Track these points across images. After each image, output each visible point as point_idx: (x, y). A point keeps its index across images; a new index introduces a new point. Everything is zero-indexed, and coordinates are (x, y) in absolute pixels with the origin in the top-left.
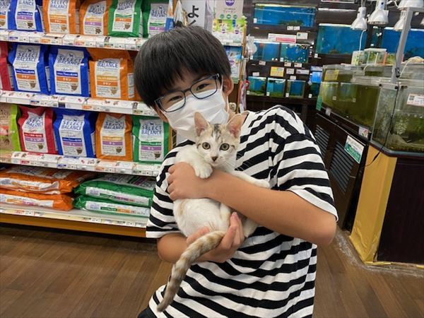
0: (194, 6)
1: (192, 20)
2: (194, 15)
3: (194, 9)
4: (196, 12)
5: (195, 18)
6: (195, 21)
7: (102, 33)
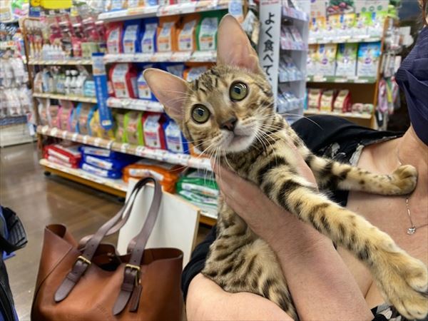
0: (270, 14)
1: (268, 26)
2: (270, 21)
3: (271, 16)
4: (272, 19)
5: (272, 24)
6: (271, 28)
7: (191, 48)
